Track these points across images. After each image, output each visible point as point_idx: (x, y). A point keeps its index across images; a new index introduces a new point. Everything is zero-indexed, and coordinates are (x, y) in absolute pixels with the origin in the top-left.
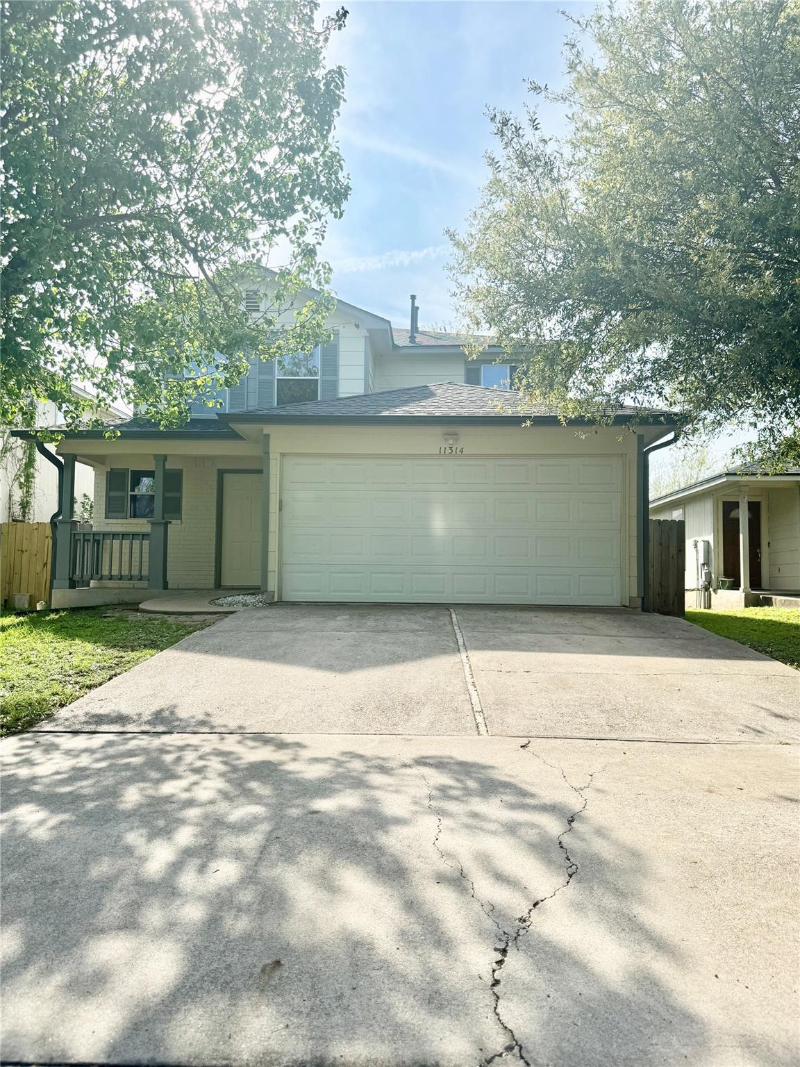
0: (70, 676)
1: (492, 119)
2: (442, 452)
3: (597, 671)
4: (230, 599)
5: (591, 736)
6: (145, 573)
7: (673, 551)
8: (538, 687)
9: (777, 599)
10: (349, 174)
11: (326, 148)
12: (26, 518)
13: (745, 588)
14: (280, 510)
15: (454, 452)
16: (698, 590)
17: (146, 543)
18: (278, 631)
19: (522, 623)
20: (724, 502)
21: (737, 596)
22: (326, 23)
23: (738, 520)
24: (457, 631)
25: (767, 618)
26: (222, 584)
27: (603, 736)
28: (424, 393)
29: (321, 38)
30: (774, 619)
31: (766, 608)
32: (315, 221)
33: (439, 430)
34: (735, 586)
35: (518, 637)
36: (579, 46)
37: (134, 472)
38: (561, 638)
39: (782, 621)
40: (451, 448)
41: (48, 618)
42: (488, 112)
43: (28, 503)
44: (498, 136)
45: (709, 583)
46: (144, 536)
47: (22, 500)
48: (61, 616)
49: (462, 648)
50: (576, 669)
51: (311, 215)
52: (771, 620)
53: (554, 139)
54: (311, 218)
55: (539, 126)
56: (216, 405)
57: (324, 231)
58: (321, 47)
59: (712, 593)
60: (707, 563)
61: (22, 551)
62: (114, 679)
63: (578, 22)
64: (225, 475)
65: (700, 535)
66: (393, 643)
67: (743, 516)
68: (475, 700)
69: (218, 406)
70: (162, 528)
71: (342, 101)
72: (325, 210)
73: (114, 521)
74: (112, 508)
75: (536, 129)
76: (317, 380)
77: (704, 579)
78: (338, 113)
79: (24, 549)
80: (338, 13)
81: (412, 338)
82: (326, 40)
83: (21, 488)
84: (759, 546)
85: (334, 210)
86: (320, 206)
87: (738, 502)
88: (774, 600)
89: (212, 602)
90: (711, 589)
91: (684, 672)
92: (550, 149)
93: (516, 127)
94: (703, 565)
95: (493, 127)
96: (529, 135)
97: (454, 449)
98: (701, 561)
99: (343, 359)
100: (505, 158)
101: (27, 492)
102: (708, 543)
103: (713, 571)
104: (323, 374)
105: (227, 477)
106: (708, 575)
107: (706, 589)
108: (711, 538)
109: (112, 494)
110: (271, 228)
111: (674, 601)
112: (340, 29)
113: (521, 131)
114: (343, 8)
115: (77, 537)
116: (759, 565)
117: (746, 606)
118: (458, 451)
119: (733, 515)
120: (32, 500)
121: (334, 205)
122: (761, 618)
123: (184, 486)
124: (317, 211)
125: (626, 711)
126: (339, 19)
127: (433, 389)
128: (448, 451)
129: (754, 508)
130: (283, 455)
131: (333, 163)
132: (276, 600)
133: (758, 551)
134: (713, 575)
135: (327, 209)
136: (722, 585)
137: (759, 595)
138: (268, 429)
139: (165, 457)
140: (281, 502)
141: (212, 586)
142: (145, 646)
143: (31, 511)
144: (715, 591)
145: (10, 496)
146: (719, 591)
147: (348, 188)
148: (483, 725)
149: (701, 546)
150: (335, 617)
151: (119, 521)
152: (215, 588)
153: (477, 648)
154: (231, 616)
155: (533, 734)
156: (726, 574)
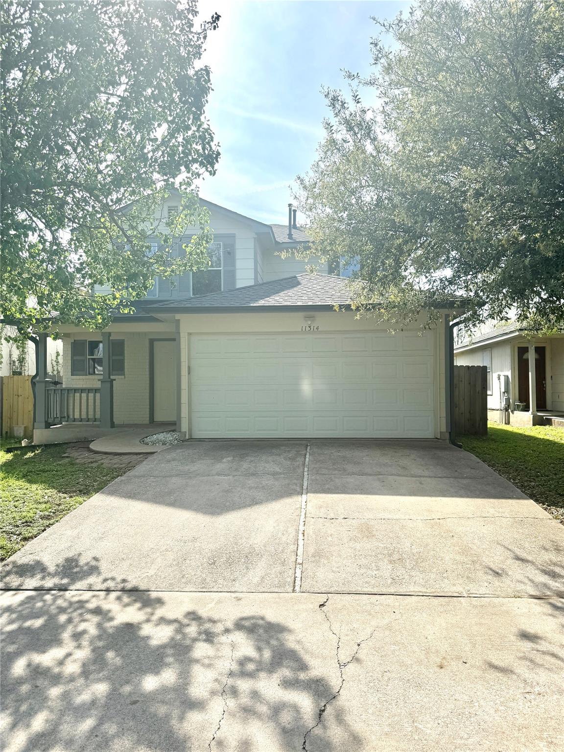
0: (18, 526)
1: (325, 96)
2: (304, 329)
3: (397, 517)
4: (155, 437)
5: (375, 590)
6: (98, 416)
7: (479, 388)
8: (349, 536)
9: (555, 420)
10: (219, 143)
11: (200, 126)
12: (23, 369)
13: (533, 411)
14: (189, 373)
15: (312, 330)
16: (501, 410)
17: (98, 395)
18: (177, 475)
19: (355, 463)
20: (519, 348)
21: (528, 416)
22: (203, 26)
23: (527, 360)
24: (306, 473)
25: (547, 437)
26: (155, 420)
27: (384, 591)
28: (292, 282)
29: (201, 36)
30: (551, 439)
31: (547, 427)
32: (196, 178)
33: (301, 314)
34: (526, 409)
35: (348, 480)
36: (380, 44)
37: (91, 343)
38: (379, 479)
39: (556, 440)
40: (310, 327)
41: (26, 457)
42: (323, 91)
43: (23, 358)
44: (331, 108)
45: (508, 406)
46: (96, 390)
47: (19, 357)
48: (35, 454)
49: (304, 492)
50: (382, 516)
51: (192, 174)
52: (548, 440)
53: (372, 109)
54: (192, 176)
55: (360, 100)
56: (130, 312)
57: (198, 191)
58: (202, 43)
59: (511, 413)
60: (507, 391)
61: (18, 396)
62: (48, 530)
63: (384, 25)
64: (155, 342)
65: (502, 371)
66: (256, 488)
67: (532, 357)
68: (300, 552)
69: (132, 313)
70: (108, 385)
71: (210, 90)
72: (202, 170)
73: (78, 377)
74: (77, 368)
75: (358, 102)
76: (220, 270)
77: (504, 403)
78: (207, 101)
79: (19, 394)
80: (213, 17)
81: (290, 236)
82: (205, 38)
83: (18, 348)
84: (544, 379)
85: (209, 169)
86: (198, 167)
87: (528, 347)
88: (553, 421)
89: (142, 442)
90: (510, 410)
91: (461, 515)
92: (369, 116)
93: (342, 102)
94: (504, 393)
95: (327, 102)
96: (352, 107)
97: (312, 328)
98: (503, 390)
99: (239, 254)
100: (337, 123)
101: (23, 351)
102: (508, 377)
103: (511, 397)
104: (224, 266)
105: (156, 343)
106: (508, 400)
107: (506, 410)
108: (509, 374)
109: (75, 358)
110: (165, 183)
111: (479, 424)
112: (215, 28)
113: (345, 105)
114: (216, 14)
115: (49, 392)
116: (545, 392)
117: (534, 425)
118: (315, 328)
119: (525, 357)
120: (27, 356)
121: (208, 166)
122: (542, 437)
123: (126, 352)
124: (197, 171)
125: (408, 561)
126: (214, 22)
127: (299, 278)
128: (308, 329)
129: (540, 351)
130: (190, 334)
131: (206, 137)
132: (187, 438)
133: (544, 382)
134: (511, 400)
135: (204, 169)
136: (517, 408)
137: (542, 416)
138: (178, 316)
139: (110, 334)
140: (189, 368)
141: (148, 422)
142: (80, 491)
143: (26, 365)
144: (512, 412)
145: (10, 355)
146: (515, 412)
147: (218, 154)
148: (299, 579)
149: (502, 379)
150: (222, 458)
151: (81, 377)
152: (150, 423)
153: (316, 492)
154: (150, 458)
155: (332, 590)
156: (521, 400)
